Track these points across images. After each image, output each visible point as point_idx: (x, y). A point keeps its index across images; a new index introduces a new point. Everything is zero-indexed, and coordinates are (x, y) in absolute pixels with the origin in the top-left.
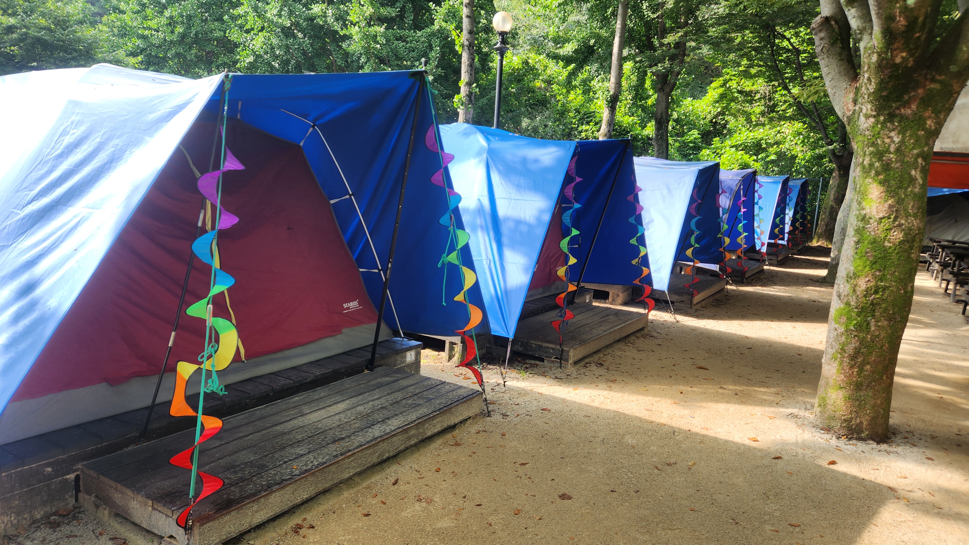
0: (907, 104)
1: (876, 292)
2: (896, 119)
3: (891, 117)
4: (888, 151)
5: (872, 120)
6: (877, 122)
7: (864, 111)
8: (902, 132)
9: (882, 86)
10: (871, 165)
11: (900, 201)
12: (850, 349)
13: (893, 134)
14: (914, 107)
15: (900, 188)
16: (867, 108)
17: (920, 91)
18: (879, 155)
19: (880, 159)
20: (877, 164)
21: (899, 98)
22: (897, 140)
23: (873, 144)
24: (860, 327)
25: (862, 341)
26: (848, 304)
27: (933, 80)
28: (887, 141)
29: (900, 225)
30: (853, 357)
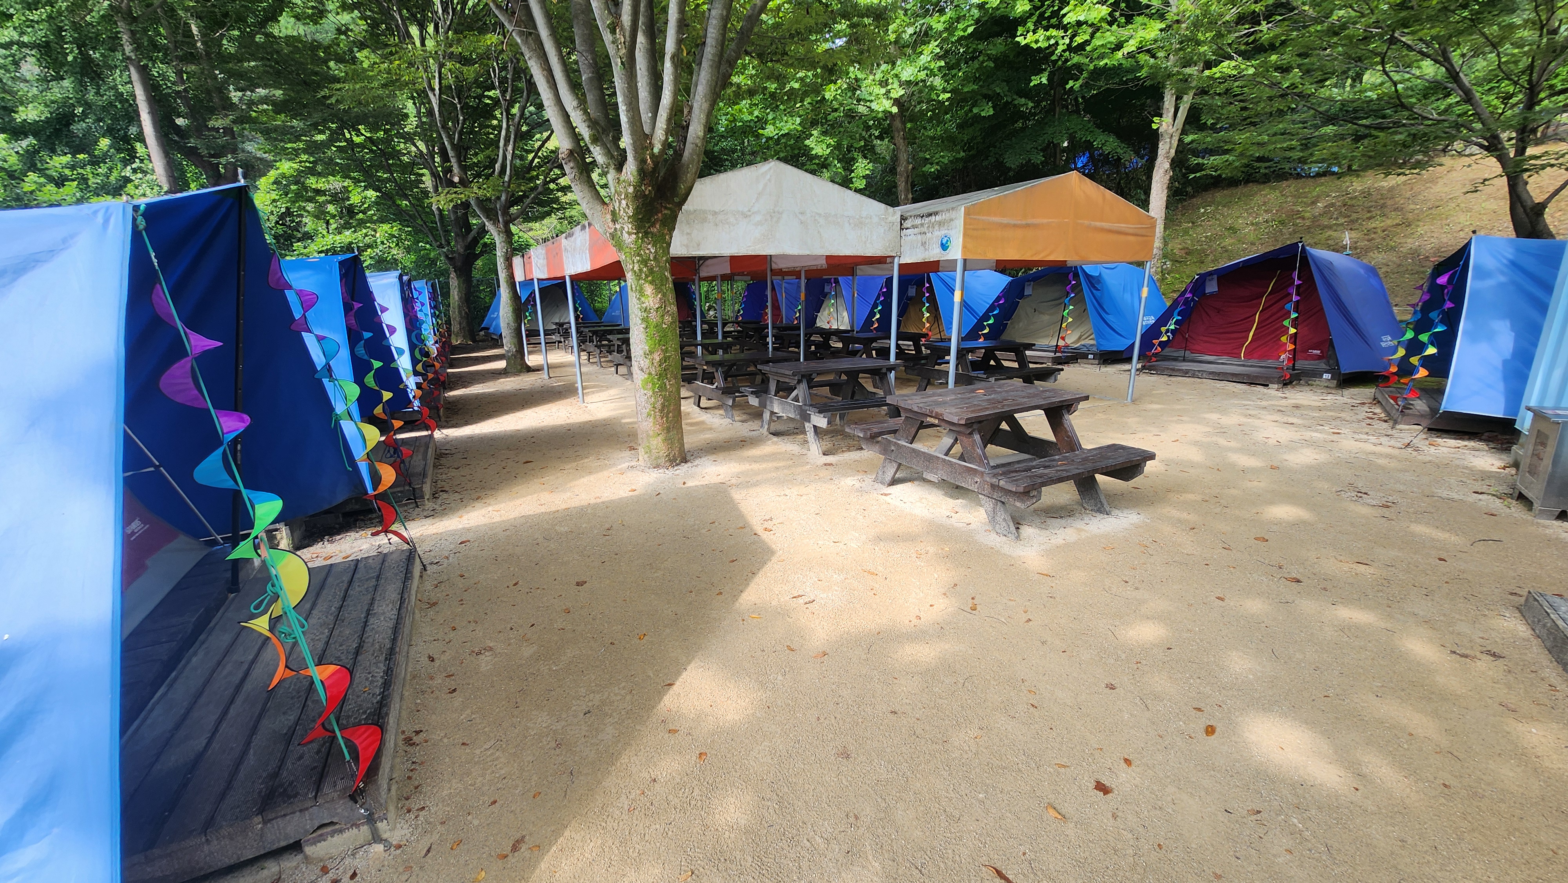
0: (653, 225)
1: (665, 362)
2: (650, 235)
3: (646, 234)
4: (649, 259)
5: (634, 236)
6: (638, 238)
7: (626, 229)
8: (654, 245)
9: (637, 211)
10: (641, 270)
11: (664, 295)
12: (658, 405)
13: (649, 246)
14: (658, 226)
15: (662, 285)
16: (628, 227)
17: (660, 215)
18: (644, 262)
19: (646, 266)
20: (645, 269)
21: (649, 221)
22: (653, 251)
23: (639, 255)
24: (662, 388)
25: (664, 397)
26: (650, 374)
27: (666, 208)
28: (647, 252)
29: (668, 311)
30: (661, 411)
